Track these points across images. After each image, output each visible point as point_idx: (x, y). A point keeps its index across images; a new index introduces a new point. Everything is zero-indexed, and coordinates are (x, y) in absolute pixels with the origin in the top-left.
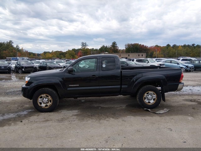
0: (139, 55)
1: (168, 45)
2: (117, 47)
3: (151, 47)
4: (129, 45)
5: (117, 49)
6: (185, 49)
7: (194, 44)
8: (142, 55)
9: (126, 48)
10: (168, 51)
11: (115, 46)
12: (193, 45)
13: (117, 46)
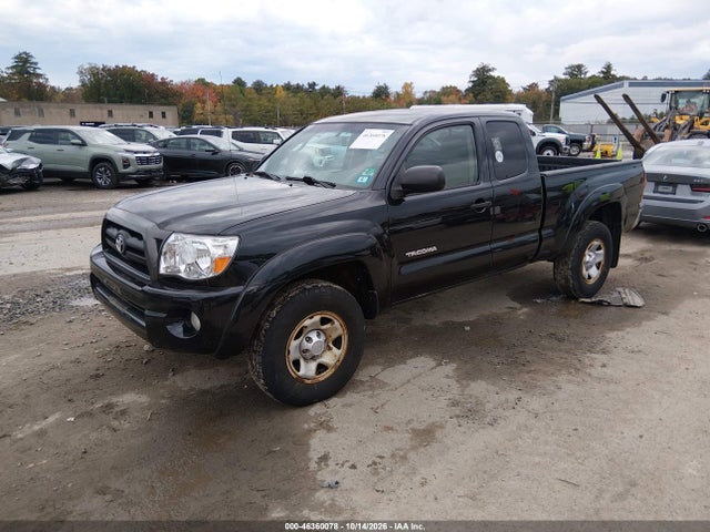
0: (151, 115)
1: (239, 82)
2: (39, 76)
3: (183, 84)
4: (94, 72)
5: (40, 84)
6: (297, 100)
7: (314, 84)
8: (164, 115)
9: (82, 81)
10: (245, 104)
11: (31, 71)
12: (312, 85)
13: (38, 71)
